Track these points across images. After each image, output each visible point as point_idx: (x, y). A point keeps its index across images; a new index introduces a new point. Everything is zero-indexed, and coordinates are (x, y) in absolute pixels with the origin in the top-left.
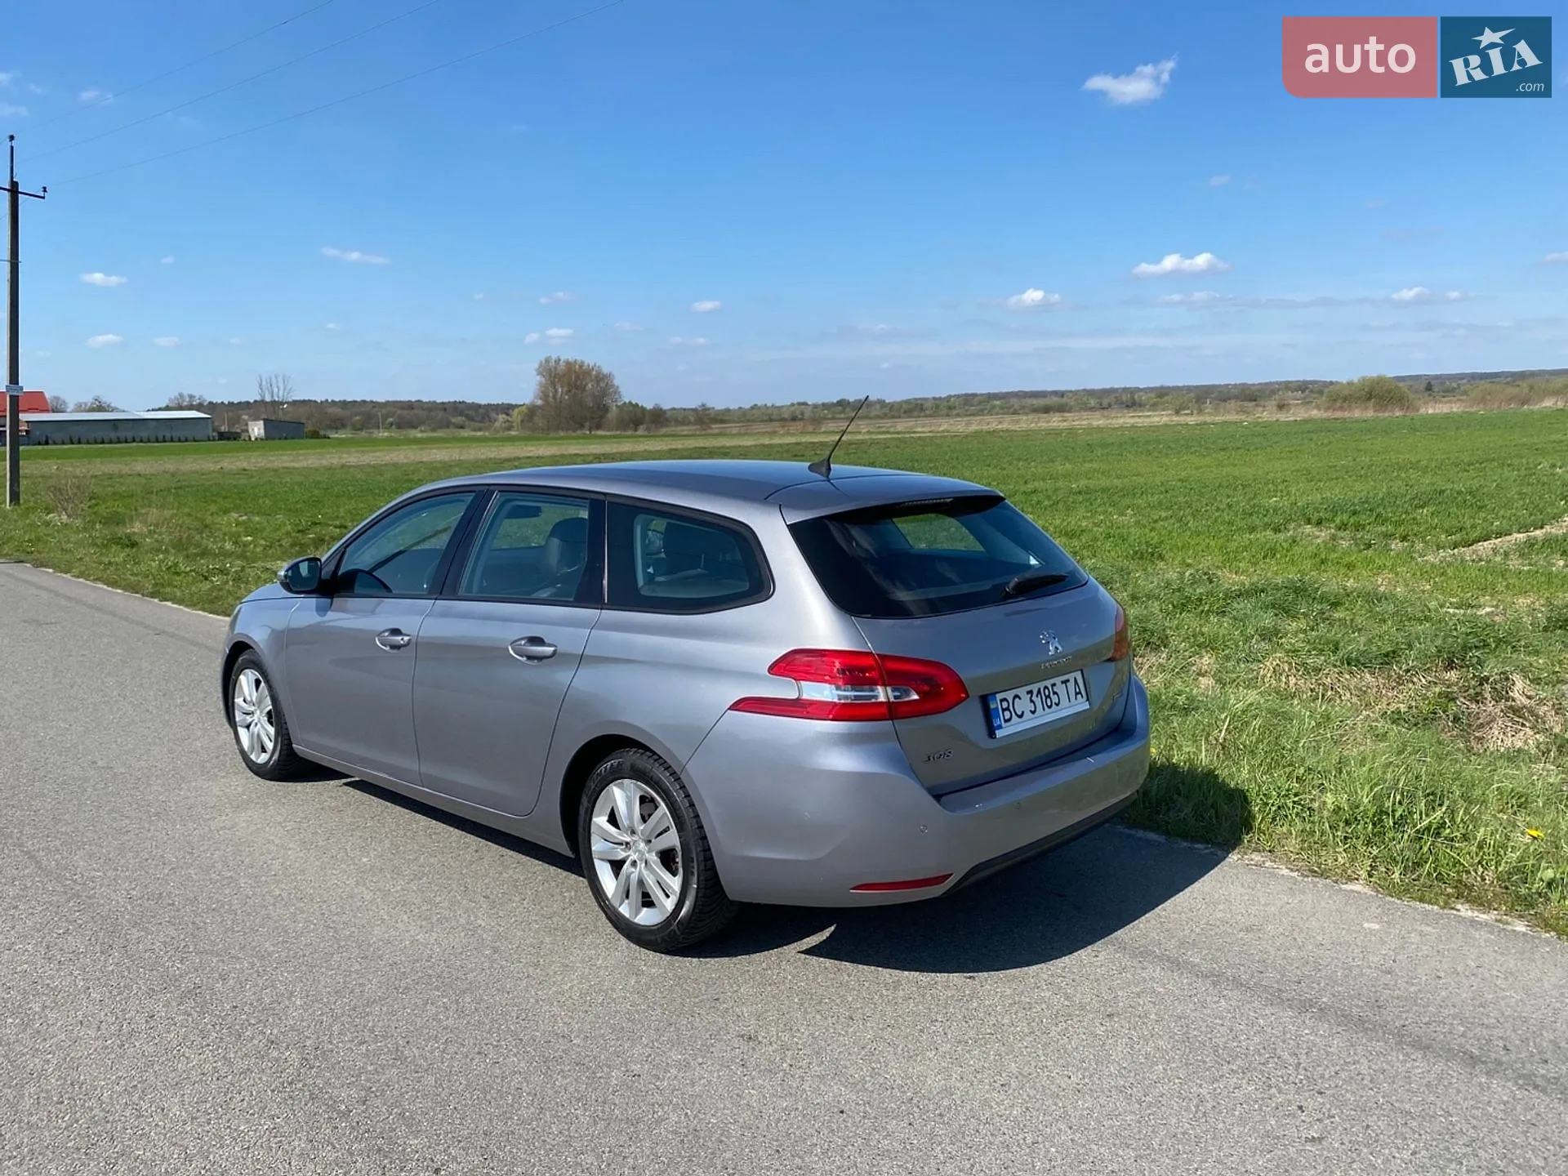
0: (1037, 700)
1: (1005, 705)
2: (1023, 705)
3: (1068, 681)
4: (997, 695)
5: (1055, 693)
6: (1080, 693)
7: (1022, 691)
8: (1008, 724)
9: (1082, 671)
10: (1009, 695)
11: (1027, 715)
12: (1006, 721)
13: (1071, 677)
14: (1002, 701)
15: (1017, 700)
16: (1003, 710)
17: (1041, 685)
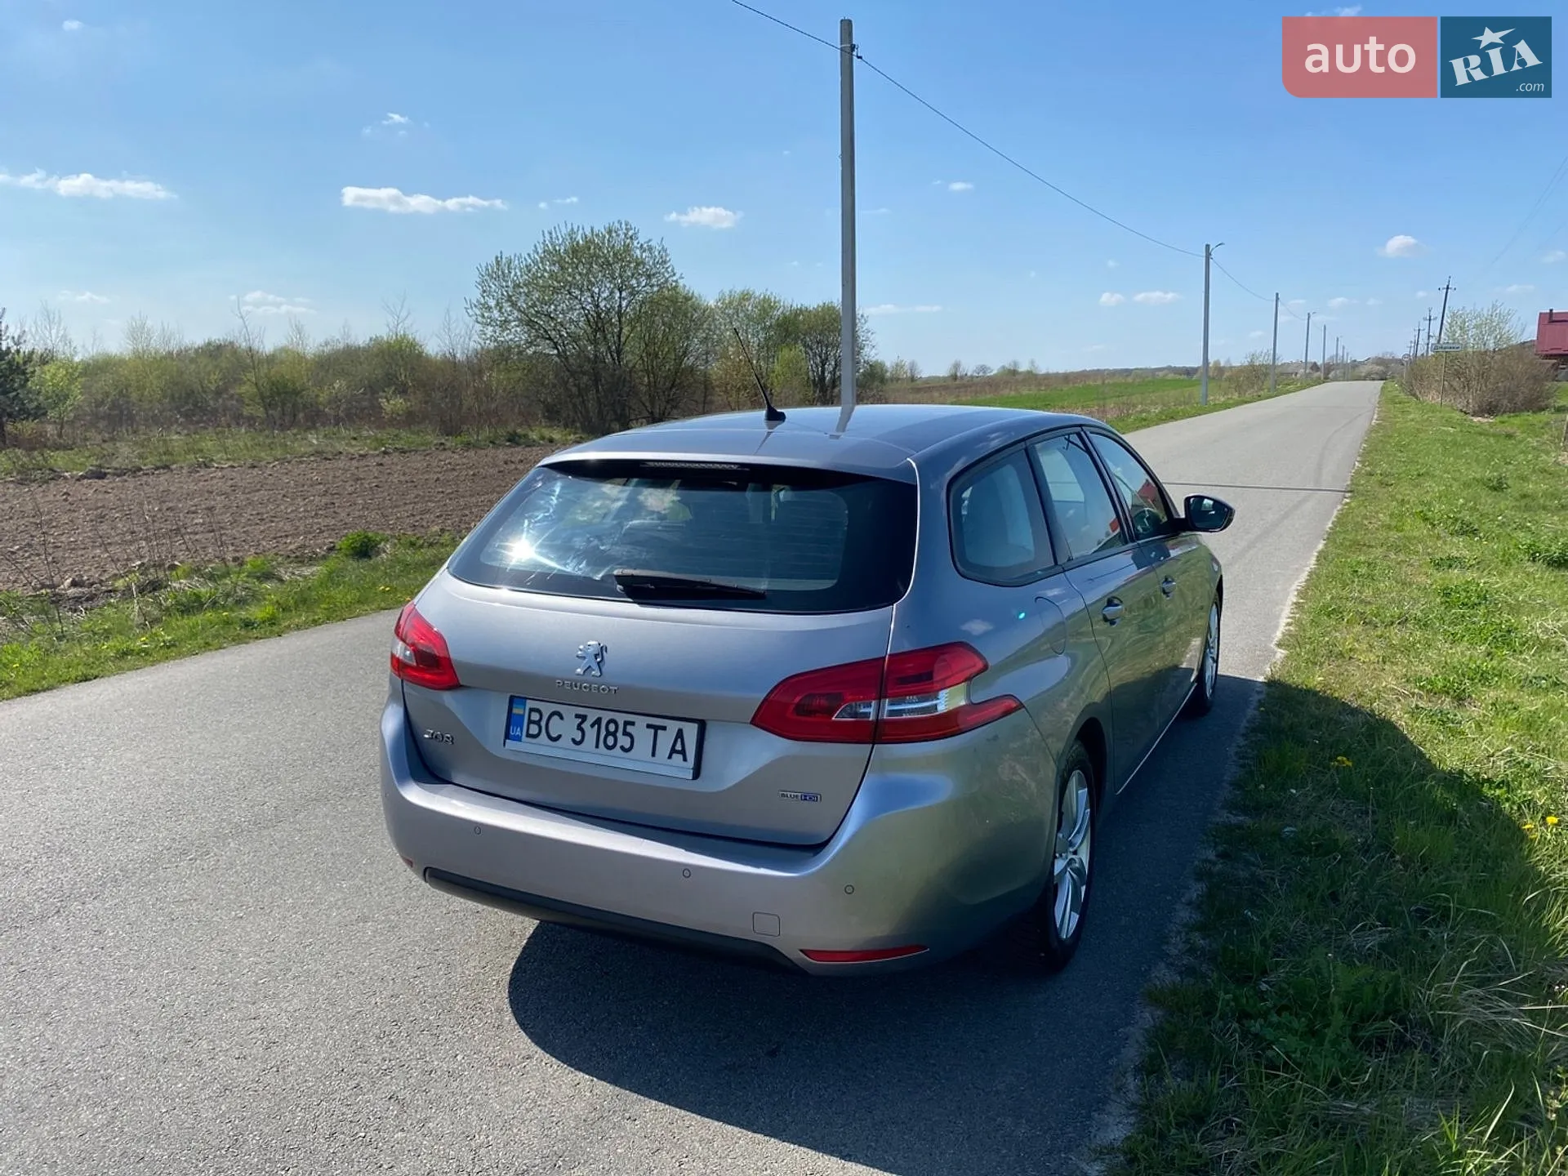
0: (591, 734)
1: (535, 717)
2: (565, 727)
3: (664, 728)
4: (528, 701)
5: (625, 733)
6: (683, 752)
7: (569, 712)
8: (529, 740)
9: (702, 726)
10: (547, 709)
11: (565, 742)
12: (528, 735)
13: (673, 726)
14: (532, 710)
15: (556, 718)
16: (530, 722)
17: (606, 716)
